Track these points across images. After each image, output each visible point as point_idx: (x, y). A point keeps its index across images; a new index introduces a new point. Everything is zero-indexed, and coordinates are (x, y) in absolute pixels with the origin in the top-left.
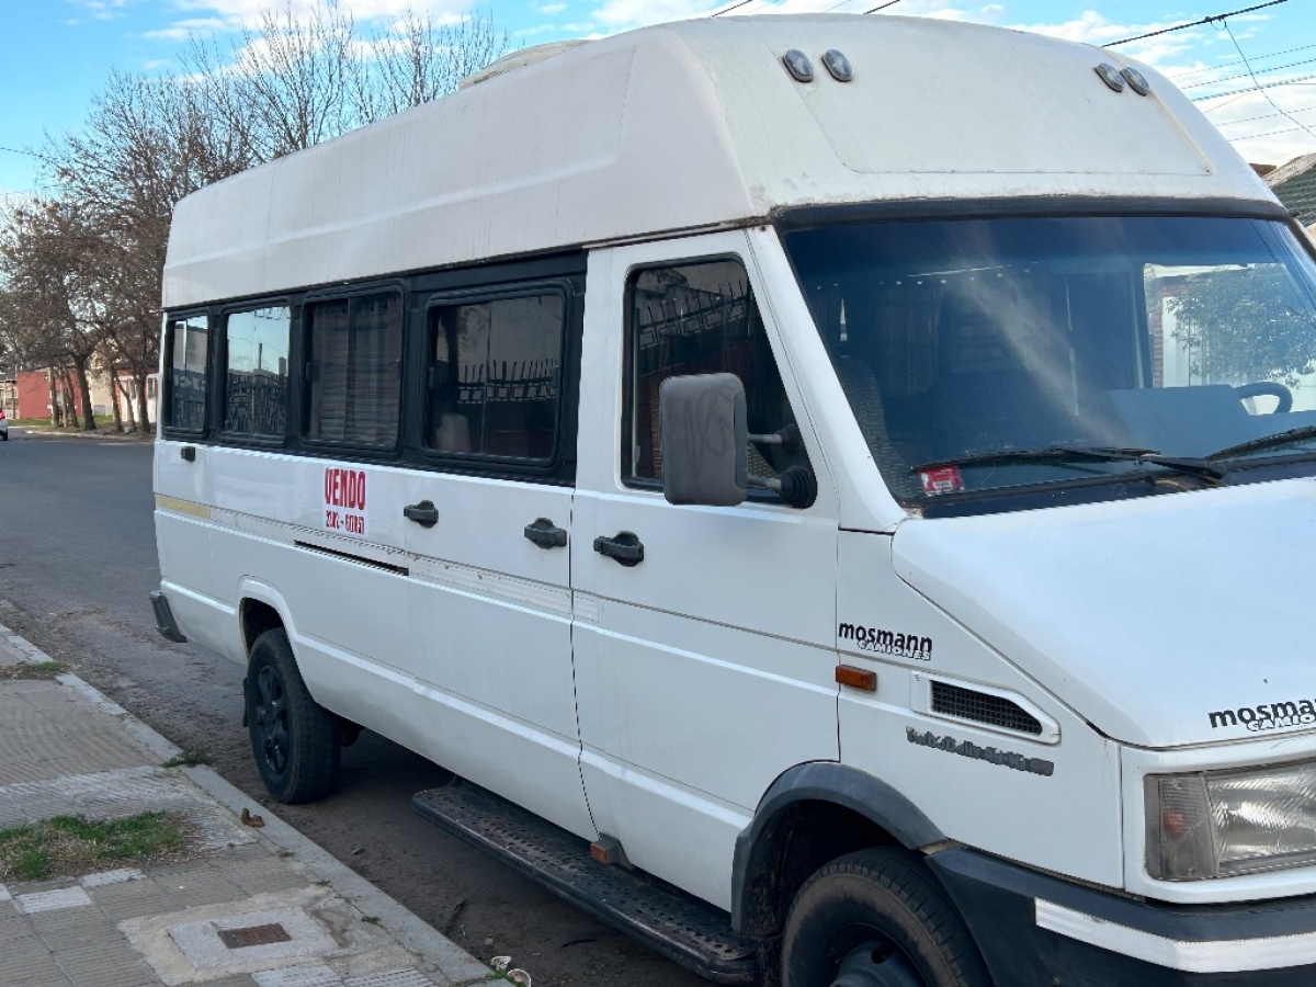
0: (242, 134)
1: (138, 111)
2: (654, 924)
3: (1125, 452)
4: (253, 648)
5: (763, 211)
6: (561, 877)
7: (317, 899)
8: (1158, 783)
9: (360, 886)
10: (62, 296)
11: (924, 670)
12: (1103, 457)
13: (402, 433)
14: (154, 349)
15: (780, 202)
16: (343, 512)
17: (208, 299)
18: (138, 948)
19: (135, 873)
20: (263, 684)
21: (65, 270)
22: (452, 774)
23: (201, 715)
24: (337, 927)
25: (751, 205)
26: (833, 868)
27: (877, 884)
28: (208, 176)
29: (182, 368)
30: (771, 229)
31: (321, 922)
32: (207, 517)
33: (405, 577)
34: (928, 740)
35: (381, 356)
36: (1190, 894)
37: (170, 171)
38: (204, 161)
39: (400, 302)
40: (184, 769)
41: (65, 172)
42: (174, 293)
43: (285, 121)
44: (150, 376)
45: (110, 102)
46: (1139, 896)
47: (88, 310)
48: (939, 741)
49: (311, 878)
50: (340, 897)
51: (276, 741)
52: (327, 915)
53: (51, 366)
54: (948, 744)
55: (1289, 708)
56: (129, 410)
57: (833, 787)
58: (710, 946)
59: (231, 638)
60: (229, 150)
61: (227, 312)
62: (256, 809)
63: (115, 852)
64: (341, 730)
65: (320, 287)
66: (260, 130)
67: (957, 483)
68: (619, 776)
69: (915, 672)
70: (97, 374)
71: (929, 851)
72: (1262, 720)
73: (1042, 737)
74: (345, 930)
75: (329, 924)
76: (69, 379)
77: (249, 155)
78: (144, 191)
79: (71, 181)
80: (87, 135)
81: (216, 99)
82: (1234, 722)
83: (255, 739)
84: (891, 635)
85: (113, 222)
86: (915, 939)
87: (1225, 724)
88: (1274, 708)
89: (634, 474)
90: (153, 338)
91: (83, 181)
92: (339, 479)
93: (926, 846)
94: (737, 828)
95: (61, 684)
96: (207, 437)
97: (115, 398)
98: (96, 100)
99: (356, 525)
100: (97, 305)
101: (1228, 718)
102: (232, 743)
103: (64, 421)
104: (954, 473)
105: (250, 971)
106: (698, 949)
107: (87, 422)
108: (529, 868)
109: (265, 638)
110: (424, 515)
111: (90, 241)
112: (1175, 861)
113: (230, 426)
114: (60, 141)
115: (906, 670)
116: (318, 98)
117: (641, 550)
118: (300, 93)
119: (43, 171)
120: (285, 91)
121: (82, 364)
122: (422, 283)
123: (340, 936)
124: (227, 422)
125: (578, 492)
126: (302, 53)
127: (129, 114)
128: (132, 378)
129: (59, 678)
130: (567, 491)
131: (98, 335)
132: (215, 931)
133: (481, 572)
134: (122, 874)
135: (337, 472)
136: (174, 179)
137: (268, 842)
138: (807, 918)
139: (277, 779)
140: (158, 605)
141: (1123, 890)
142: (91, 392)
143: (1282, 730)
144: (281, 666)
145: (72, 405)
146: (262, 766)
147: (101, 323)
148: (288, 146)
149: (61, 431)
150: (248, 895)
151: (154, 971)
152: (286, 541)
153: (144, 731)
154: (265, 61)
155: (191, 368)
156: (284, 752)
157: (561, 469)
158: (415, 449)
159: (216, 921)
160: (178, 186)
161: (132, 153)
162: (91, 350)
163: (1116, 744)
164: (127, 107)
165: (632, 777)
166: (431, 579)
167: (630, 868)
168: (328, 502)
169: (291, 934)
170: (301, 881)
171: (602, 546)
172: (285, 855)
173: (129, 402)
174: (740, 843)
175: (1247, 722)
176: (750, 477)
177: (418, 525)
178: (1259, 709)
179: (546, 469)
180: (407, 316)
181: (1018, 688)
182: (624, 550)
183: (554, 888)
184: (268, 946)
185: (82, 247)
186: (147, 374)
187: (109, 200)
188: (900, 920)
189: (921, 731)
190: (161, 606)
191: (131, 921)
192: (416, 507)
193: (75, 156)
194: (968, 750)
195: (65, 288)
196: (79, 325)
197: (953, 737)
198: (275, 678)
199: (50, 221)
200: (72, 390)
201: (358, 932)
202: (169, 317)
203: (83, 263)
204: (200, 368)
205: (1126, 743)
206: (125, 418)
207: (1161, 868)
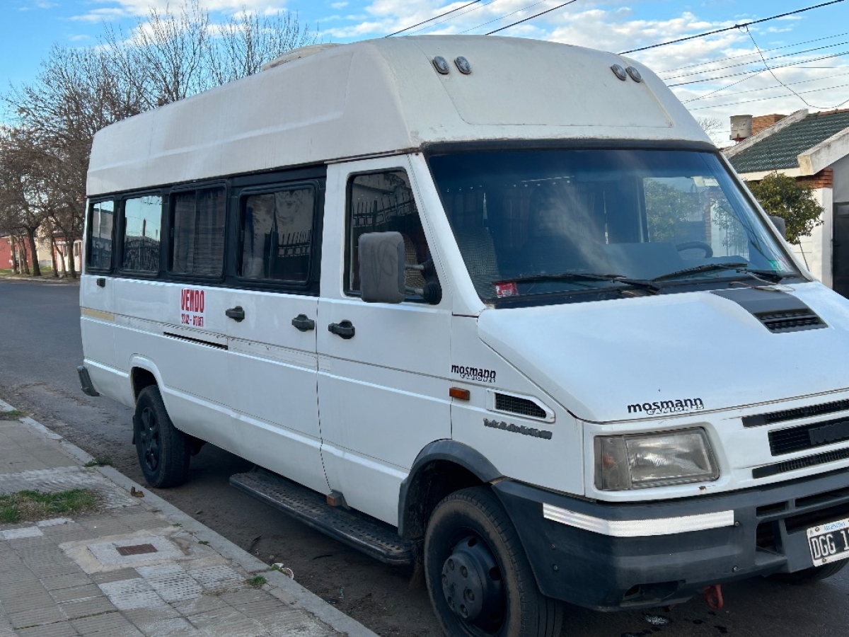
0: (137, 87)
1: (70, 71)
2: (359, 536)
3: (608, 276)
4: (139, 398)
5: (418, 145)
6: (311, 515)
7: (173, 532)
8: (600, 439)
9: (198, 526)
10: (20, 188)
11: (493, 388)
12: (595, 279)
13: (225, 268)
14: (79, 224)
15: (427, 140)
16: (192, 314)
17: (113, 190)
18: (70, 556)
19: (69, 520)
20: (144, 418)
21: (21, 173)
22: (254, 464)
23: (108, 441)
24: (184, 546)
25: (411, 141)
26: (449, 497)
27: (470, 504)
28: (115, 114)
29: (98, 237)
30: (421, 155)
31: (175, 544)
32: (113, 320)
33: (226, 351)
34: (493, 425)
35: (214, 224)
36: (615, 497)
37: (90, 110)
38: (113, 104)
39: (225, 193)
40: (97, 467)
41: (22, 110)
42: (94, 186)
43: (165, 79)
44: (76, 242)
45: (53, 65)
46: (594, 499)
47: (37, 199)
48: (499, 424)
49: (171, 522)
50: (187, 532)
51: (152, 451)
52: (178, 540)
53: (12, 234)
54: (503, 426)
55: (670, 404)
56: (63, 263)
57: (447, 452)
58: (389, 547)
59: (127, 393)
60: (129, 97)
61: (125, 198)
62: (139, 488)
63: (57, 509)
64: (191, 444)
65: (181, 183)
66: (149, 86)
67: (514, 291)
68: (341, 456)
69: (488, 389)
70: (42, 240)
71: (494, 483)
72: (655, 409)
73: (547, 419)
74: (188, 548)
75: (180, 544)
76: (24, 244)
77: (142, 101)
78: (74, 123)
79: (27, 115)
80: (39, 87)
81: (121, 64)
82: (641, 410)
83: (139, 450)
84: (476, 370)
85: (54, 142)
86: (488, 531)
87: (635, 411)
88: (662, 403)
89: (351, 289)
90: (78, 217)
91: (34, 116)
92: (189, 295)
93: (492, 480)
94: (401, 479)
95: (22, 422)
96: (113, 272)
97: (53, 254)
98: (43, 64)
99: (199, 321)
100: (42, 196)
101: (637, 408)
102: (126, 456)
103: (20, 270)
104: (514, 287)
105: (134, 566)
106: (382, 548)
107: (35, 271)
108: (293, 512)
109: (146, 391)
110: (237, 315)
111: (38, 154)
112: (609, 480)
113: (126, 266)
114: (20, 90)
115: (483, 388)
116: (185, 67)
117: (353, 329)
118: (174, 62)
119: (9, 109)
120: (165, 60)
121: (32, 233)
122: (237, 182)
123: (186, 550)
124: (124, 264)
125: (320, 299)
126: (176, 36)
127: (65, 74)
128: (64, 243)
129: (22, 420)
130: (316, 299)
131: (43, 215)
132: (114, 548)
133: (268, 346)
134: (61, 520)
135: (188, 291)
136: (93, 116)
137: (146, 505)
138: (437, 526)
139: (152, 473)
140: (82, 374)
141: (584, 496)
142: (38, 252)
143: (665, 414)
144: (155, 407)
145: (25, 260)
146: (143, 467)
147: (45, 208)
148: (167, 95)
149: (19, 276)
150: (134, 531)
151: (79, 566)
152: (159, 333)
153: (73, 448)
154: (152, 41)
155: (103, 236)
156: (157, 458)
157: (312, 288)
158: (232, 277)
159: (115, 542)
160: (95, 120)
161: (66, 98)
162: (38, 224)
163: (581, 421)
164: (63, 69)
165: (349, 457)
166: (241, 351)
167: (349, 509)
168: (183, 309)
169: (158, 549)
170: (165, 523)
171: (333, 329)
172: (155, 511)
173: (63, 259)
174: (402, 486)
175: (647, 410)
176: (407, 287)
177: (233, 320)
178: (654, 404)
179: (303, 287)
180: (229, 202)
181: (535, 394)
182: (344, 330)
183: (306, 522)
184: (145, 555)
185: (33, 157)
186: (74, 240)
187: (51, 128)
188: (481, 522)
189: (490, 420)
190: (84, 374)
191: (66, 544)
192: (234, 310)
193: (30, 100)
194: (513, 428)
195: (21, 185)
196: (30, 209)
197: (504, 421)
198: (151, 414)
199: (13, 141)
200: (26, 250)
201: (197, 549)
202: (90, 201)
203: (33, 168)
204: (108, 236)
205: (585, 421)
206: (60, 269)
207: (602, 484)
